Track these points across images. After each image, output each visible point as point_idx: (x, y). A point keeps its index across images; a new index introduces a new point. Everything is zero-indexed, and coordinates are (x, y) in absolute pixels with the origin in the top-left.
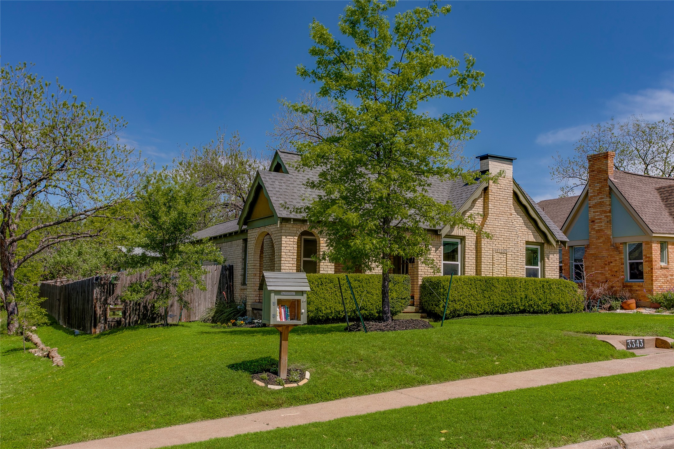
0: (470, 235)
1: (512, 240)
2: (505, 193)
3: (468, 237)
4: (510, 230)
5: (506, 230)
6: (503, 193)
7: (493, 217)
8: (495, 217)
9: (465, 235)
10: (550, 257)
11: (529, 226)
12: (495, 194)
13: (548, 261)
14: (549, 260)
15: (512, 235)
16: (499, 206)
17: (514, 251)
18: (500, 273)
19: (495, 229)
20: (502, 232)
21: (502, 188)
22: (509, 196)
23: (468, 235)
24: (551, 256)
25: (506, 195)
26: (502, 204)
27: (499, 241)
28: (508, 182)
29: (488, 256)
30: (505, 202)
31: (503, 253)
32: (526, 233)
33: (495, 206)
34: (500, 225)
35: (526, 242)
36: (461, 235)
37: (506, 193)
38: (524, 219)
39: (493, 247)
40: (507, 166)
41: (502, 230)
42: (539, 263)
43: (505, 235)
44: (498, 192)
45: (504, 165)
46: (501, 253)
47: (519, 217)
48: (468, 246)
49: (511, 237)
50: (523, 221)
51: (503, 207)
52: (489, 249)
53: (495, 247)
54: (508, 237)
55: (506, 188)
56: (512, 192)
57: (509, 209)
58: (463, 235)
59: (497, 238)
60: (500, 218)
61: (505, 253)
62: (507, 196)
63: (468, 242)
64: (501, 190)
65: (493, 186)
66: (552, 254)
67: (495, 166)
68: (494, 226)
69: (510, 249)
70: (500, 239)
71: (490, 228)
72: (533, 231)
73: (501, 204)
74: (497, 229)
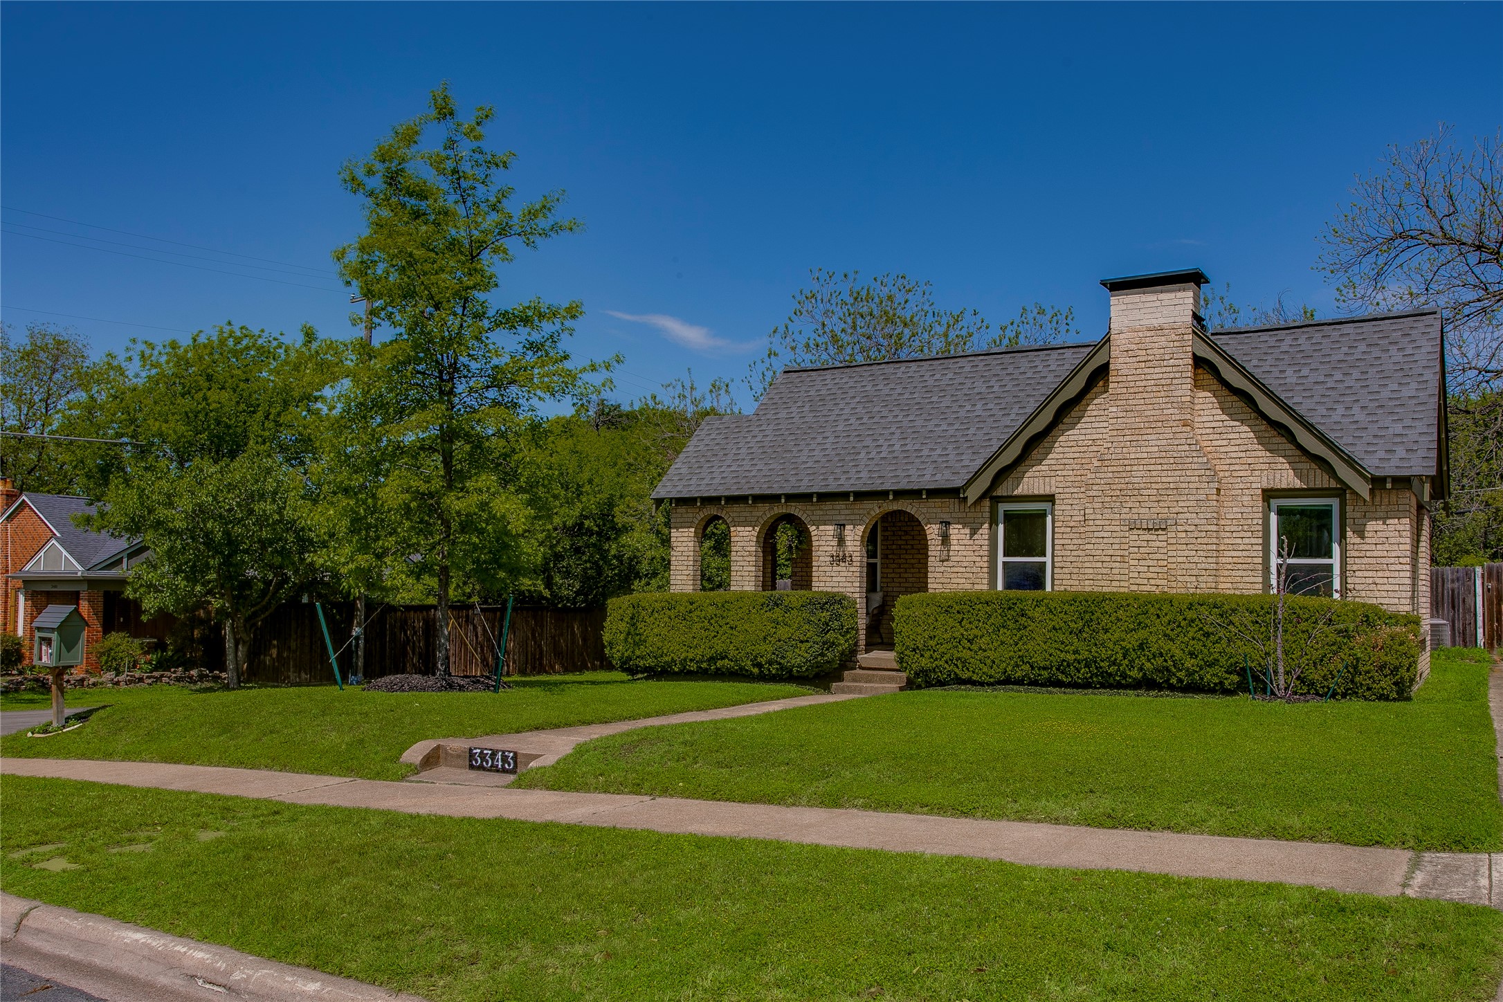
0: (1067, 490)
1: (1186, 491)
2: (1164, 370)
3: (1062, 496)
4: (1180, 467)
5: (1165, 467)
6: (1157, 370)
7: (1121, 439)
8: (1128, 438)
9: (1053, 490)
10: (1368, 528)
11: (1276, 447)
12: (1130, 378)
13: (1358, 540)
14: (1363, 538)
15: (1188, 479)
16: (1144, 407)
17: (1197, 522)
18: (1145, 582)
19: (1128, 468)
20: (1154, 473)
21: (1150, 358)
22: (1177, 375)
23: (1061, 490)
24: (1371, 526)
25: (1165, 376)
26: (1154, 401)
27: (1140, 498)
28: (1177, 338)
29: (1106, 541)
30: (1163, 394)
31: (1157, 530)
32: (1264, 467)
33: (1128, 408)
34: (1145, 455)
35: (1264, 491)
36: (1042, 492)
37: (1169, 369)
38: (1257, 428)
39: (1123, 516)
40: (1172, 295)
41: (1152, 468)
42: (1336, 548)
43: (1164, 480)
44: (1139, 371)
45: (1162, 296)
46: (1149, 529)
47: (1238, 424)
48: (1061, 518)
49: (1184, 485)
50: (1252, 435)
51: (1157, 407)
52: (1107, 522)
53: (1128, 517)
54: (1172, 486)
55: (1167, 357)
56: (1191, 362)
57: (1176, 411)
58: (1048, 492)
59: (1136, 492)
60: (1145, 437)
61: (1163, 529)
62: (1172, 375)
63: (1063, 507)
64: (1148, 364)
65: (1121, 360)
66: (1376, 519)
67: (1130, 306)
68: (1126, 462)
69: (1180, 516)
70: (1145, 492)
71: (1110, 469)
72: (1292, 459)
73: (1147, 401)
74: (1135, 468)
